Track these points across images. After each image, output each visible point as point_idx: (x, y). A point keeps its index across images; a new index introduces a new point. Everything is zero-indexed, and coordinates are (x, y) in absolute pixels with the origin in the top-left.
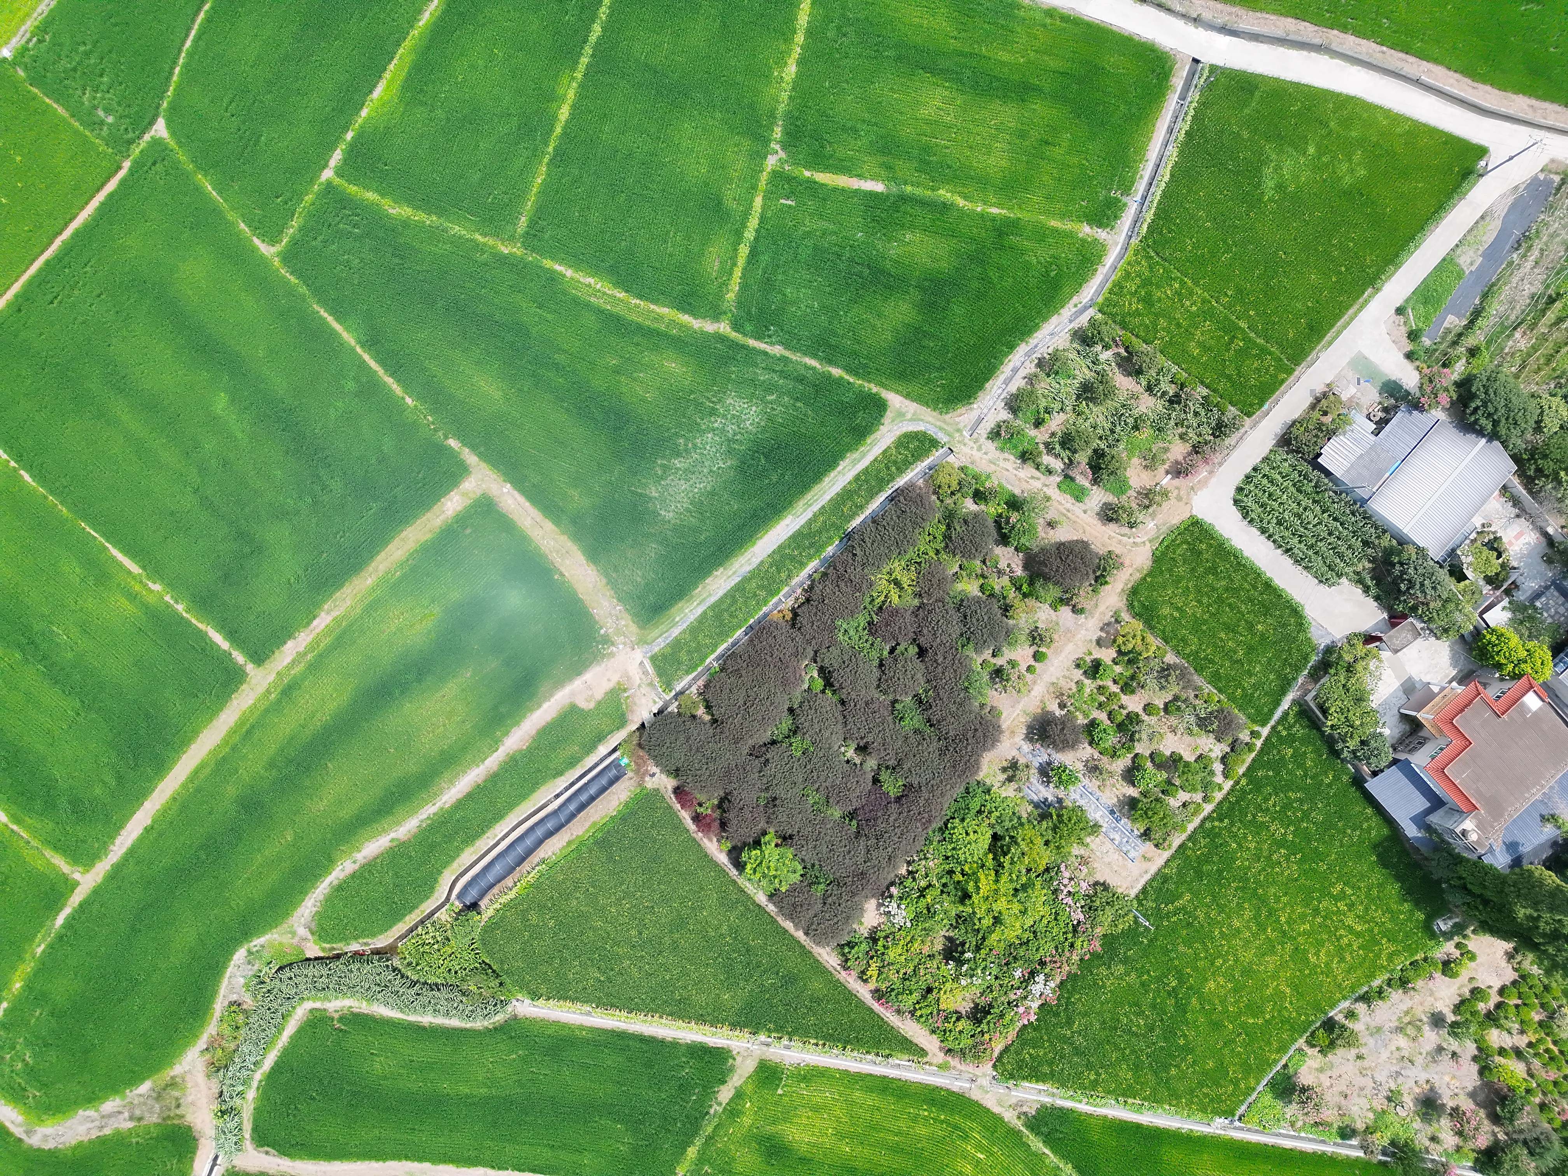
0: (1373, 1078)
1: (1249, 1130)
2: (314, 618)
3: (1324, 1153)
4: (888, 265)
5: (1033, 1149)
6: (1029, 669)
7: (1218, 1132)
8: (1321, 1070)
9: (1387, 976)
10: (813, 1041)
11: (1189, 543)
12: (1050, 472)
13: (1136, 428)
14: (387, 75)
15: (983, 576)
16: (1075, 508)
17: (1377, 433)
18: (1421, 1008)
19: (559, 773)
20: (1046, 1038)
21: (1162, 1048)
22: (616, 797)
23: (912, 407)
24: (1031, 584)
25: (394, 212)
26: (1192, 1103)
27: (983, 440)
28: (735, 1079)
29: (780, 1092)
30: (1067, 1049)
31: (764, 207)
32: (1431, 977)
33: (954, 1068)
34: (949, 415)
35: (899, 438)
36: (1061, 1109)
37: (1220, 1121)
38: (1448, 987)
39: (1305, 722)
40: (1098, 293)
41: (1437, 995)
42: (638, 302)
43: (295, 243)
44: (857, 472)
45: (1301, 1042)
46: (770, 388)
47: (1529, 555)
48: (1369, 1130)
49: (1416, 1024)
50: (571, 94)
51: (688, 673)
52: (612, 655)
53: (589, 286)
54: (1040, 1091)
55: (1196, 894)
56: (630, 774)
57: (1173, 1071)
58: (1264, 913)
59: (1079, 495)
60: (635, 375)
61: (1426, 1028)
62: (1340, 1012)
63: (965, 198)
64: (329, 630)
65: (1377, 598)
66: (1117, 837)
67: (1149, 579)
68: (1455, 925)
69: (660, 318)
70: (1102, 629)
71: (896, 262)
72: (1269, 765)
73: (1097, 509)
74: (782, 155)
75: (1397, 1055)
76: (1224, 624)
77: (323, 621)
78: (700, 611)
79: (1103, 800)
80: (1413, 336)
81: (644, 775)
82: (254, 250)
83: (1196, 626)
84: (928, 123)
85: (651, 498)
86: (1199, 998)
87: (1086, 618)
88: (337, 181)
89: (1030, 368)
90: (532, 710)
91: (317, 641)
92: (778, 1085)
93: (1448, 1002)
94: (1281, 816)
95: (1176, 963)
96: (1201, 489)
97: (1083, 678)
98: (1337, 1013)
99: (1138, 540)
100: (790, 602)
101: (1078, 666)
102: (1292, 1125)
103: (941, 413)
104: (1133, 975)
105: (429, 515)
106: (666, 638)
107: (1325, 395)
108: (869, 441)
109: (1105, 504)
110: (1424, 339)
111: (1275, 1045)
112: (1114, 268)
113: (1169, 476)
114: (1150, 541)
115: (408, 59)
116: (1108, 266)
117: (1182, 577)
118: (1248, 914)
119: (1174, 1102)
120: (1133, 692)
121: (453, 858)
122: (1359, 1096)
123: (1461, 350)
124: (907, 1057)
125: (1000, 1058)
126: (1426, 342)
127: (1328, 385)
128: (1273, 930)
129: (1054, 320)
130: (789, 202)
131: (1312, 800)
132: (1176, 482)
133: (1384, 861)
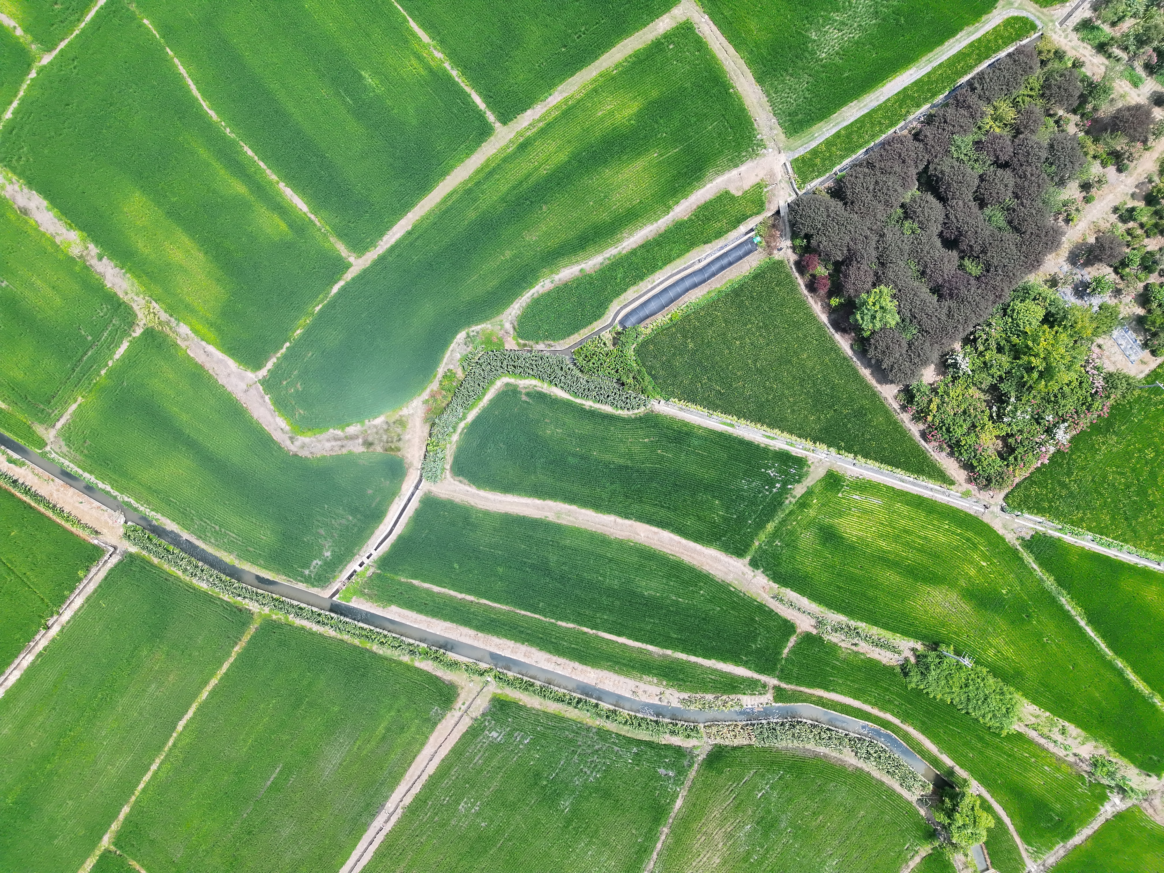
2: (550, 95)
5: (1026, 562)
12: (1117, 61)
16: (1131, 92)
19: (708, 241)
22: (749, 263)
26: (1150, 545)
27: (1069, 31)
28: (808, 480)
29: (840, 495)
33: (973, 495)
34: (1047, 9)
35: (1007, 19)
36: (1051, 537)
44: (971, 41)
51: (817, 177)
52: (763, 155)
54: (1035, 522)
56: (760, 249)
59: (1136, 83)
64: (556, 108)
66: (1124, 343)
73: (1148, 95)
77: (555, 99)
78: (834, 131)
81: (773, 249)
85: (811, 40)
90: (696, 189)
91: (549, 113)
92: (840, 490)
97: (1117, 221)
101: (1115, 212)
103: (1041, 7)
105: (645, 30)
106: (806, 148)
108: (984, 18)
109: (1156, 91)
120: (1153, 236)
121: (622, 292)
124: (938, 483)
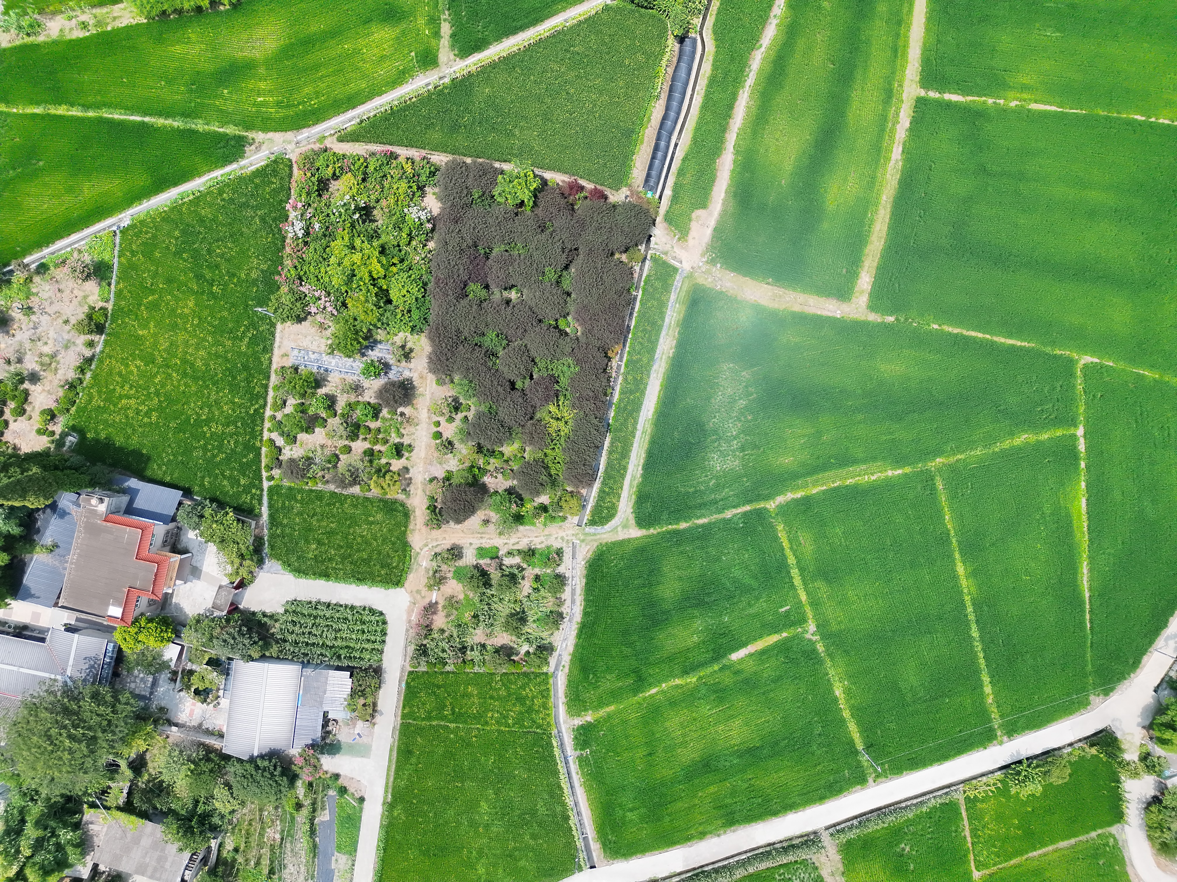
0: (49, 315)
1: (104, 229)
2: (903, 151)
3: (47, 246)
4: (696, 612)
5: (231, 126)
6: (438, 424)
7: (123, 215)
8: (85, 297)
9: (85, 384)
10: (414, 100)
11: (393, 568)
12: (510, 553)
13: (476, 616)
14: (1084, 517)
15: (507, 461)
16: (478, 542)
17: (325, 714)
18: (49, 378)
19: (685, 160)
20: (271, 200)
21: (194, 243)
22: (640, 169)
23: (622, 535)
24: (474, 476)
25: (1024, 437)
26: (152, 222)
27: (564, 545)
28: (446, 42)
29: (413, 54)
30: (253, 202)
31: (796, 596)
32: (57, 401)
33: (315, 143)
34: (595, 546)
35: (616, 511)
36: (231, 162)
37: (126, 223)
38: (41, 403)
39: (245, 506)
40: (555, 684)
41: (45, 394)
42: (835, 485)
43: (1072, 375)
44: (628, 473)
45: (110, 306)
46: (718, 487)
47: (177, 705)
48: (29, 280)
49: (46, 366)
50: (964, 583)
51: (648, 276)
52: (703, 255)
53: (872, 474)
54: (251, 165)
55: (240, 354)
56: (641, 189)
57: (177, 233)
58: (189, 370)
59: (481, 552)
60: (806, 439)
61: (37, 368)
62: (99, 342)
63: (677, 686)
64: (889, 151)
65: (254, 614)
66: (313, 357)
67: (403, 529)
68: (63, 445)
69: (815, 483)
70: (411, 479)
71: (693, 617)
72: (249, 465)
73: (464, 551)
74: (808, 636)
75: (45, 339)
76: (337, 534)
77: (896, 153)
78: (667, 320)
79: (337, 374)
80: (343, 790)
81: (632, 194)
82: (1093, 353)
83: (354, 521)
84: (732, 717)
85: (745, 369)
86: (192, 289)
87: (425, 479)
88: (1072, 431)
89: (565, 609)
90: (729, 186)
91: (892, 138)
92: (417, 57)
93: (35, 394)
94: (220, 438)
95: (222, 303)
96: (409, 607)
97: (402, 441)
98: (100, 339)
99: (426, 549)
100: (614, 363)
101: (410, 446)
102: (80, 251)
103: (601, 544)
104: (243, 276)
105: (875, 264)
106: (676, 289)
107: (373, 716)
108: (634, 497)
109: (462, 557)
110: (335, 793)
111: (125, 292)
112: (556, 707)
113: (434, 601)
114: (418, 553)
115: (1078, 535)
116: (561, 704)
117: (383, 544)
118: (199, 363)
119: (163, 214)
120: (365, 452)
121: (715, 61)
122: (50, 298)
123: (307, 802)
124: (348, 129)
125: (291, 167)
126: (332, 793)
127: (374, 724)
128: (176, 364)
129: (571, 649)
130: (783, 609)
131: (208, 461)
132: (426, 601)
133: (137, 454)
